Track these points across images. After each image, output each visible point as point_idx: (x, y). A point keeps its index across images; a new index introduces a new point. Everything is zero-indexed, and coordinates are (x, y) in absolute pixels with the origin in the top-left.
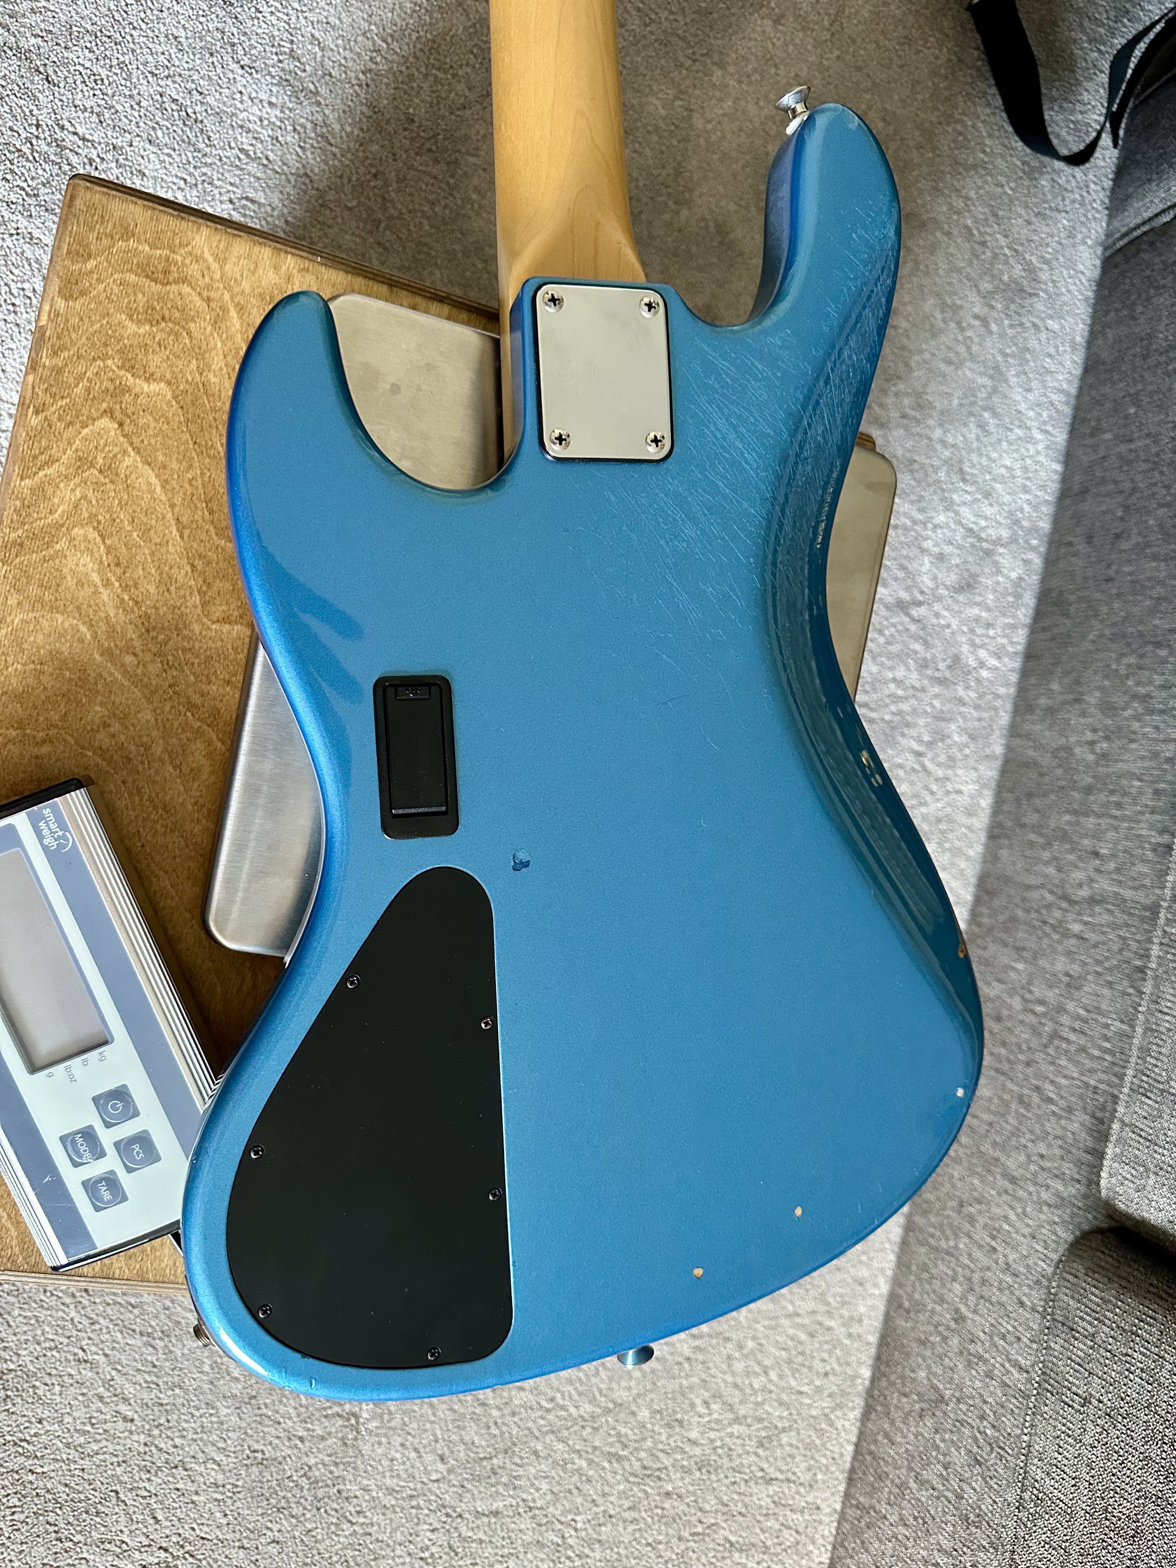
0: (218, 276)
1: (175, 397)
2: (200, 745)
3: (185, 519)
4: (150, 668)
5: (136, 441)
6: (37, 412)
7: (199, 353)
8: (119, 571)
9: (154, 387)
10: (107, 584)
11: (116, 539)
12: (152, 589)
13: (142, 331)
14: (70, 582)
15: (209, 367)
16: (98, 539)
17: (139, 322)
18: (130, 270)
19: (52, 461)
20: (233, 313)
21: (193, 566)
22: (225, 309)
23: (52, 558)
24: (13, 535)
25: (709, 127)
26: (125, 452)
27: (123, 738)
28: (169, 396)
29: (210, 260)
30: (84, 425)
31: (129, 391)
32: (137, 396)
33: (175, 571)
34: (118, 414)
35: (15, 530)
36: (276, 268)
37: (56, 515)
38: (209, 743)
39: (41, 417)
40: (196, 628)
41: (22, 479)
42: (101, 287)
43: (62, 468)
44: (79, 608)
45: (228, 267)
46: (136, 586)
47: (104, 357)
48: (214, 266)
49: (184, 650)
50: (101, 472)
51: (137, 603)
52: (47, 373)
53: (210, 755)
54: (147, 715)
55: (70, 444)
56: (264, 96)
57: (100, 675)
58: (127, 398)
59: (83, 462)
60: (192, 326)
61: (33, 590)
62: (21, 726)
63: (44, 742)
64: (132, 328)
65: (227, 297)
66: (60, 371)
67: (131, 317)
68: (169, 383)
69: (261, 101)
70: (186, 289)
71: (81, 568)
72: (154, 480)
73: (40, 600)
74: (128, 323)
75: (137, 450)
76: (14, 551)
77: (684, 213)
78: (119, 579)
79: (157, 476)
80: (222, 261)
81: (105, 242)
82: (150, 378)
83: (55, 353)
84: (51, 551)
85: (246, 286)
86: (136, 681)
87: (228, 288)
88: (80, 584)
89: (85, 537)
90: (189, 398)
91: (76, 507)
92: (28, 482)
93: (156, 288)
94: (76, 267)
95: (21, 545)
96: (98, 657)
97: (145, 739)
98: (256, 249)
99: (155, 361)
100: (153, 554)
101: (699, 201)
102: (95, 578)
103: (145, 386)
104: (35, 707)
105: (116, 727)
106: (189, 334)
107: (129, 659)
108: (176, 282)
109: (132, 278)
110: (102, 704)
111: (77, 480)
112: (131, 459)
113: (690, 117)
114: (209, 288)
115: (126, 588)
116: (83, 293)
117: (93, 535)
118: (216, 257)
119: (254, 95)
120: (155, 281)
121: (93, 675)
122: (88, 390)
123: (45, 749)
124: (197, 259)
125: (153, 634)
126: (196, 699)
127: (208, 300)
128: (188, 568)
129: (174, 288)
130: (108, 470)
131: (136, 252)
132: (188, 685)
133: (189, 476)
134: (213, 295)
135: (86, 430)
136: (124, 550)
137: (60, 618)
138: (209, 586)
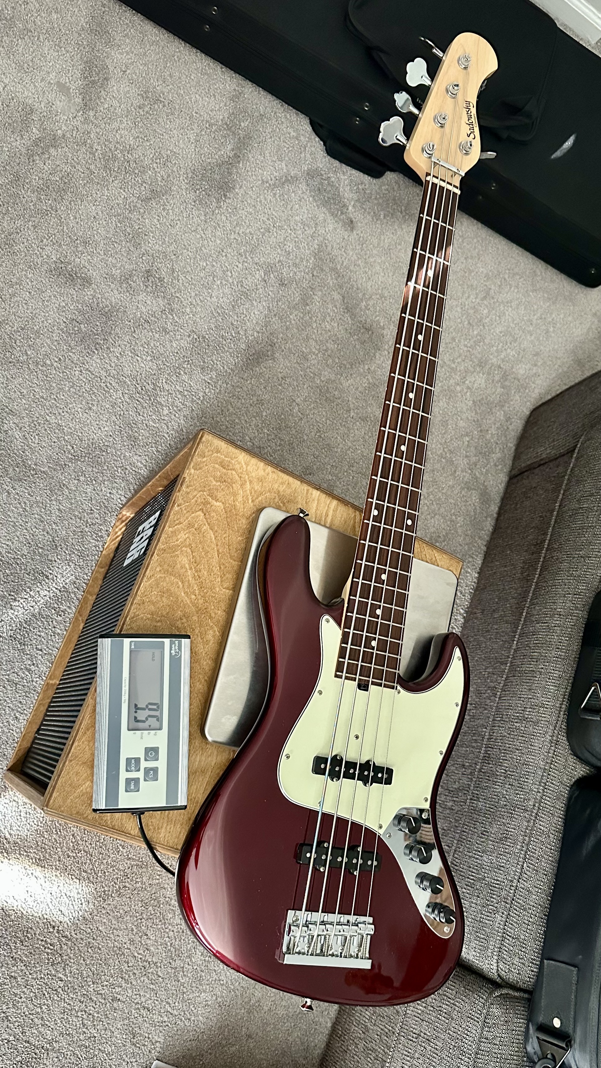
0: (245, 470)
1: (224, 508)
2: (211, 632)
3: (220, 551)
4: (200, 601)
5: (209, 521)
6: (178, 506)
7: (235, 495)
8: (195, 565)
9: (218, 504)
10: (191, 569)
11: (196, 553)
12: (205, 573)
13: (217, 484)
14: (179, 566)
15: (237, 500)
16: (191, 553)
17: (217, 481)
18: (217, 463)
19: (180, 523)
20: (248, 483)
21: (220, 568)
22: (246, 482)
23: (174, 557)
24: (163, 547)
26: (205, 524)
27: (186, 625)
28: (222, 507)
29: (243, 464)
30: (193, 513)
31: (210, 503)
32: (212, 506)
33: (214, 568)
34: (204, 510)
35: (164, 545)
36: (264, 470)
37: (178, 542)
38: (215, 631)
39: (179, 507)
40: (217, 589)
41: (169, 527)
42: (207, 467)
43: (183, 527)
44: (180, 576)
45: (249, 468)
46: (200, 571)
47: (203, 491)
48: (244, 466)
49: (212, 596)
50: (196, 530)
51: (199, 577)
52: (184, 493)
53: (213, 636)
54: (195, 618)
55: (187, 518)
57: (182, 601)
58: (209, 506)
59: (190, 525)
60: (234, 485)
61: (166, 567)
62: (152, 614)
63: (159, 621)
64: (214, 483)
65: (247, 477)
66: (188, 493)
67: (214, 479)
68: (223, 503)
70: (234, 472)
71: (183, 562)
72: (213, 536)
73: (168, 571)
74: (213, 481)
75: (209, 524)
76: (162, 552)
78: (195, 568)
79: (214, 534)
80: (247, 464)
81: (210, 453)
82: (217, 501)
83: (187, 487)
84: (174, 554)
85: (253, 474)
86: (194, 605)
87: (248, 475)
88: (182, 568)
89: (186, 551)
90: (229, 510)
91: (185, 540)
92: (171, 529)
93: (225, 471)
94: (199, 460)
95: (165, 550)
96: (183, 594)
97: (193, 626)
98: (259, 462)
99: (219, 495)
100: (208, 561)
102: (187, 566)
103: (215, 503)
104: (158, 608)
105: (184, 620)
106: (232, 487)
107: (193, 597)
108: (231, 470)
109: (217, 466)
110: (181, 611)
111: (187, 531)
112: (206, 527)
114: (241, 473)
115: (197, 571)
116: (200, 469)
117: (189, 551)
118: (245, 464)
120: (224, 468)
121: (180, 600)
122: (196, 501)
123: (159, 624)
124: (239, 463)
125: (203, 589)
126: (213, 615)
127: (241, 477)
128: (218, 568)
129: (230, 471)
130: (198, 529)
131: (220, 458)
132: (211, 609)
133: (224, 536)
134: (243, 476)
135: (193, 515)
136: (198, 558)
137: (173, 578)
138: (224, 575)
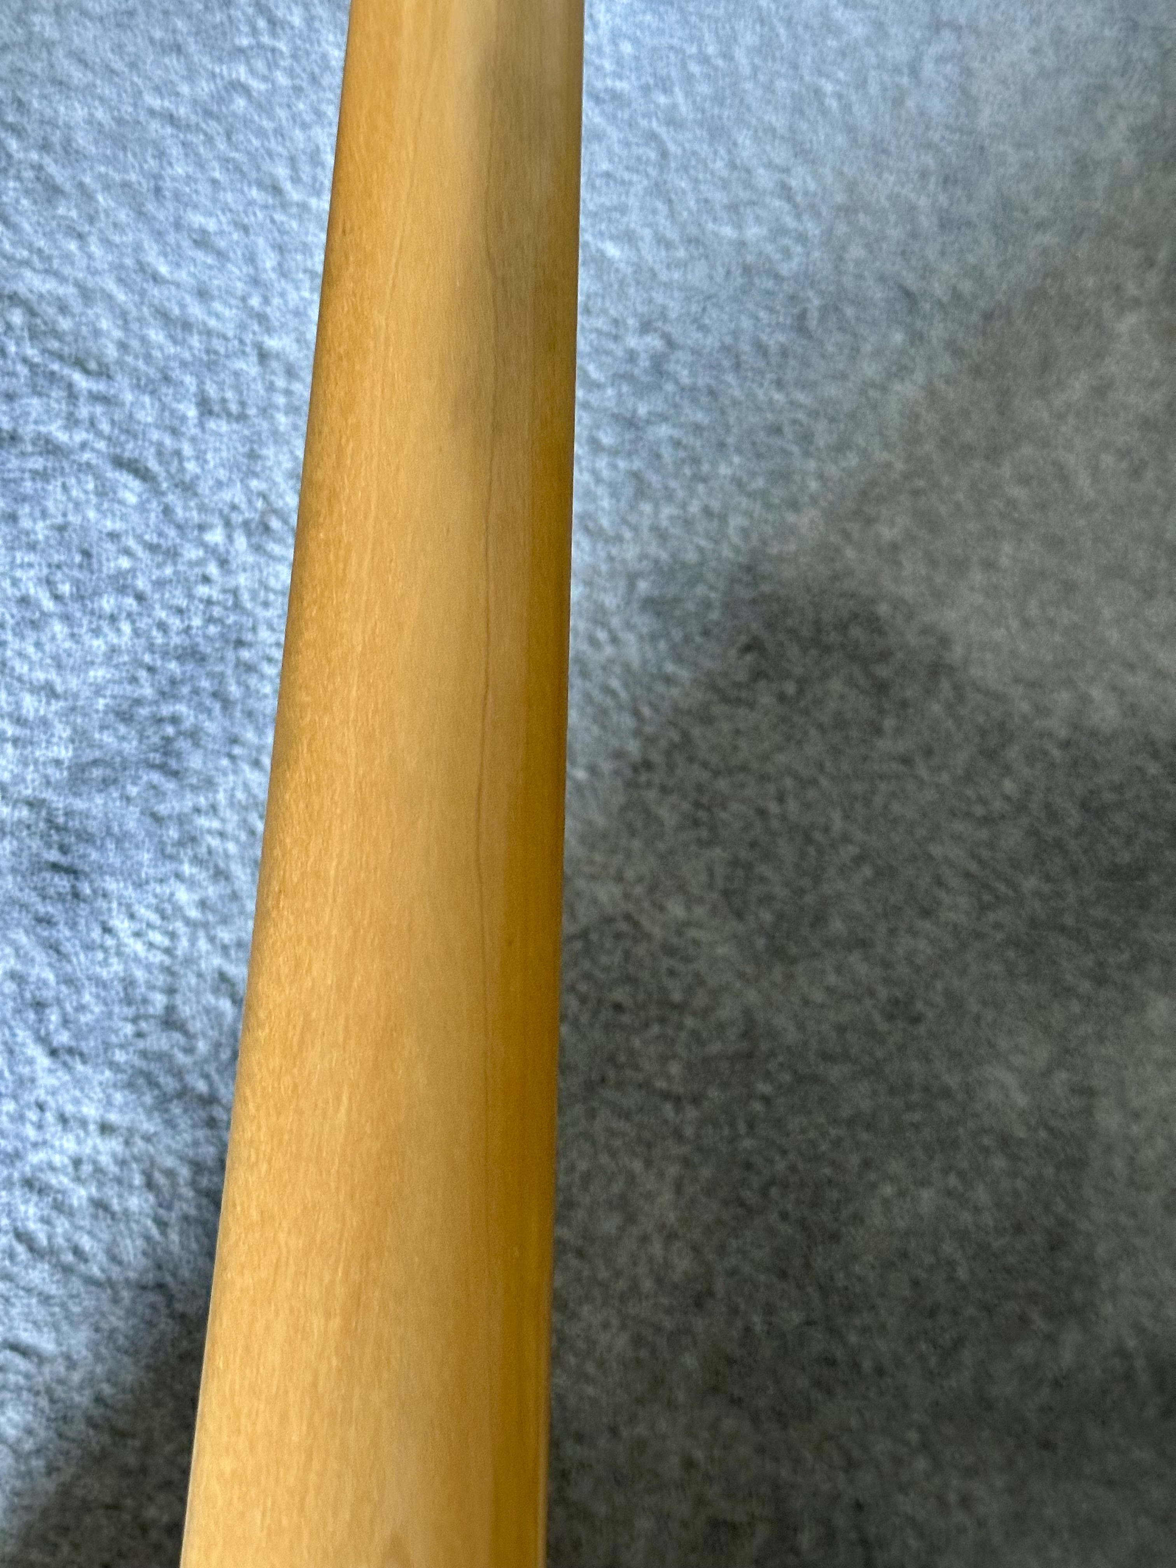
25: (1135, 1129)
56: (91, 1111)
69: (84, 1123)
77: (1071, 1337)
101: (1107, 1309)
113: (1088, 1111)
119: (69, 1109)
